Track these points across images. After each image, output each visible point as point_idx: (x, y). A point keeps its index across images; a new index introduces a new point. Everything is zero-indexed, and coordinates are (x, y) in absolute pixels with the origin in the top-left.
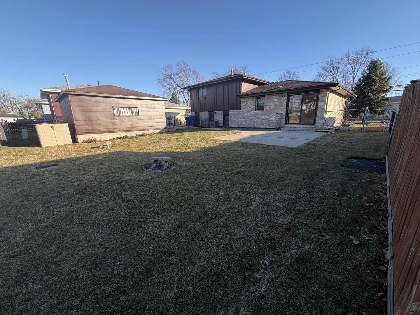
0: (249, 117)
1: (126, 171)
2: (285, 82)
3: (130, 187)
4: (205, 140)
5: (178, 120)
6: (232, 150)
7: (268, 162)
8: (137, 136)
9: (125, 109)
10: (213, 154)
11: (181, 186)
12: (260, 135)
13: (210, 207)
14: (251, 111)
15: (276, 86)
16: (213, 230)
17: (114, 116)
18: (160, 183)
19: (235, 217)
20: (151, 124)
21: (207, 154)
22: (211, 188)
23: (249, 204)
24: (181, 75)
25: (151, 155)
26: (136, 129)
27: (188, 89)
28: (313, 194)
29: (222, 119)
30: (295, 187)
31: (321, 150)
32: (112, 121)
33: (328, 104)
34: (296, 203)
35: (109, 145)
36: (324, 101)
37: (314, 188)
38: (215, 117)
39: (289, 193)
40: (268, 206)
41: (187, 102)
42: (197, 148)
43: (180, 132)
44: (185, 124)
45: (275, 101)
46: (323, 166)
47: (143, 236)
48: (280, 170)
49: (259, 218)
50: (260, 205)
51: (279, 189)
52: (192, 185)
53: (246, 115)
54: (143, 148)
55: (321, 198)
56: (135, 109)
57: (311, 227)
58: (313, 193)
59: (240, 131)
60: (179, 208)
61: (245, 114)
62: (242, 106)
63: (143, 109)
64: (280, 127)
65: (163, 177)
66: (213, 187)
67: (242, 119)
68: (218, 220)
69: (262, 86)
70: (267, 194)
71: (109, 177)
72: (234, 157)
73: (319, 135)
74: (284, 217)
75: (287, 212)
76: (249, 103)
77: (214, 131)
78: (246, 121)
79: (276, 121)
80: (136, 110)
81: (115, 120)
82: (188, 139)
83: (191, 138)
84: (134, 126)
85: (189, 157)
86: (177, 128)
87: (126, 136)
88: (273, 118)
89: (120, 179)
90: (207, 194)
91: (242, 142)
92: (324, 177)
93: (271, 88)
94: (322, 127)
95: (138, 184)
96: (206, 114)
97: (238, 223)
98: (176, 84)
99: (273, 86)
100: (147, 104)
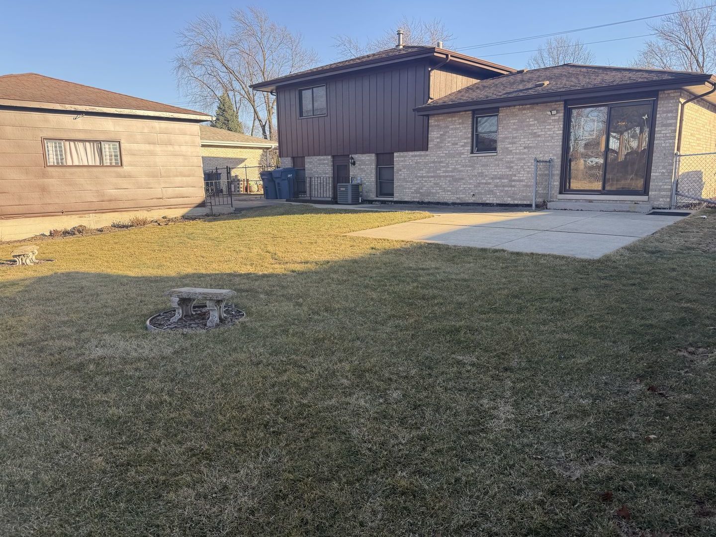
0: (452, 172)
1: (94, 331)
2: (556, 71)
3: (111, 380)
4: (326, 240)
5: (239, 180)
6: (410, 268)
7: (520, 301)
8: (114, 226)
9: (80, 146)
10: (356, 280)
11: (270, 372)
12: (487, 224)
13: (364, 436)
14: (457, 154)
15: (529, 80)
16: (381, 505)
17: (46, 166)
18: (203, 366)
19: (443, 463)
20: (158, 191)
21: (337, 278)
22: (360, 377)
23: (480, 424)
24: (246, 46)
25: (167, 285)
26: (112, 205)
27: (269, 89)
28: (664, 392)
29: (373, 179)
30: (609, 374)
31: (672, 266)
32: (41, 181)
33: (683, 133)
34: (618, 421)
35: (31, 254)
36: (670, 125)
37: (667, 377)
38: (353, 171)
39: (594, 391)
40: (535, 430)
41: (263, 127)
42: (307, 262)
43: (249, 217)
44: (262, 192)
45: (530, 125)
46: (685, 311)
47: (170, 527)
48: (559, 324)
49: (514, 465)
50: (512, 427)
51: (564, 381)
52: (303, 370)
53: (444, 167)
54: (138, 262)
55: (689, 406)
56: (111, 146)
57: (672, 488)
58: (664, 390)
59: (427, 213)
60: (270, 439)
61: (441, 162)
62: (433, 140)
63: (135, 147)
64: (544, 202)
65: (210, 348)
66: (367, 374)
67: (432, 177)
68: (394, 475)
69: (489, 82)
70: (528, 395)
71: (41, 350)
72: (418, 287)
73: (661, 223)
74: (587, 460)
75: (596, 446)
76: (452, 129)
77: (350, 214)
78: (443, 183)
79: (532, 182)
80: (112, 150)
81: (48, 177)
82: (274, 237)
83: (283, 235)
84: (106, 198)
85: (283, 287)
86: (237, 204)
87: (81, 226)
88: (523, 175)
89: (78, 355)
90: (350, 395)
91: (438, 244)
92: (691, 345)
93: (515, 88)
94: (668, 200)
95: (136, 370)
96: (324, 164)
97: (455, 481)
98: (231, 72)
99: (522, 81)
100: (146, 130)
